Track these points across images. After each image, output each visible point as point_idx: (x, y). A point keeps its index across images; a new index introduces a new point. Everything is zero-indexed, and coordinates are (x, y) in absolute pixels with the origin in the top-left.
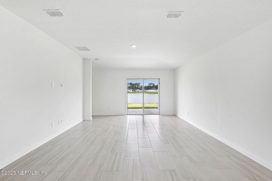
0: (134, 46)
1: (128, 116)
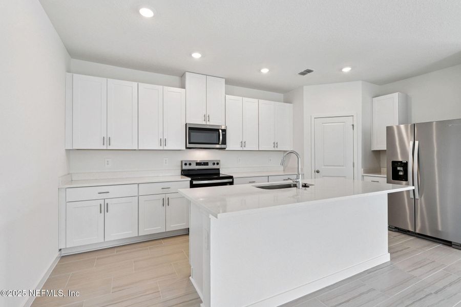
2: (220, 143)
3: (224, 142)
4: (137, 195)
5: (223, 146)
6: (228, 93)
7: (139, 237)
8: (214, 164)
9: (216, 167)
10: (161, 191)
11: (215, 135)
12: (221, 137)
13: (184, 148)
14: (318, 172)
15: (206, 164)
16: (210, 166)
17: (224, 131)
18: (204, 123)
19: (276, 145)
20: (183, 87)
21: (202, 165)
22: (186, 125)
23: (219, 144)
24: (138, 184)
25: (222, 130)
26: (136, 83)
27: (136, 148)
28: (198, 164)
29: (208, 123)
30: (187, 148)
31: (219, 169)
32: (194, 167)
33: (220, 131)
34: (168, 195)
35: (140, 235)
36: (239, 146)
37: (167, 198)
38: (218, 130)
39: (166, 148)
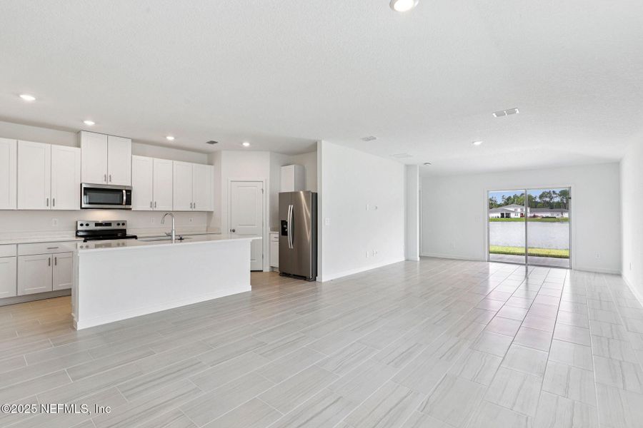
0: (477, 143)
1: (490, 263)
2: (124, 203)
3: (129, 202)
4: (15, 255)
5: (127, 207)
6: (133, 153)
7: (17, 297)
8: (119, 224)
9: (121, 227)
10: (48, 251)
11: (118, 195)
12: (125, 198)
13: (79, 209)
14: (234, 231)
15: (109, 224)
16: (114, 227)
17: (129, 192)
18: (105, 183)
19: (193, 205)
20: (79, 146)
21: (103, 225)
22: (81, 185)
23: (122, 204)
24: (17, 244)
25: (126, 191)
26: (15, 141)
27: (15, 209)
28: (97, 224)
29: (109, 183)
30: (81, 208)
31: (125, 230)
32: (92, 227)
33: (124, 191)
34: (55, 255)
35: (19, 295)
36: (149, 206)
37: (54, 258)
38: (121, 191)
39: (53, 208)
